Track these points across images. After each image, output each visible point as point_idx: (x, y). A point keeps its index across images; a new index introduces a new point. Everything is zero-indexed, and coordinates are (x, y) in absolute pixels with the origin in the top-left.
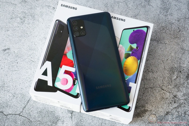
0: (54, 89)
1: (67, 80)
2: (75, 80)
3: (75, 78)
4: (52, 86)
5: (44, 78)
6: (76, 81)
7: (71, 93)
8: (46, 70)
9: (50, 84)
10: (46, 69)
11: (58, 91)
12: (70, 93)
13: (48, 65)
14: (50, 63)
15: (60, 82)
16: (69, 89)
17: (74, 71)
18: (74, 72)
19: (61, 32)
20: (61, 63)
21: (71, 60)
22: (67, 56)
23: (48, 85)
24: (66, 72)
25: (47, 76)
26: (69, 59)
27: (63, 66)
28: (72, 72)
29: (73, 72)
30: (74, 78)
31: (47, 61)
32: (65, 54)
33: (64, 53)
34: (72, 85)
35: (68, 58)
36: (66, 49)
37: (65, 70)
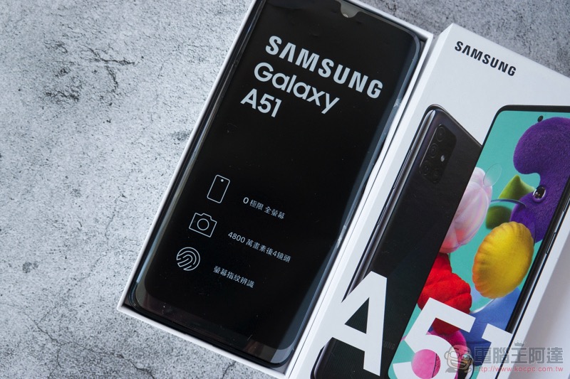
1: (437, 359)
4: (378, 374)
5: (352, 337)
8: (365, 307)
9: (372, 364)
10: (366, 305)
13: (375, 287)
14: (383, 280)
15: (409, 363)
18: (468, 330)
19: (443, 159)
20: (425, 290)
21: (464, 282)
22: (452, 265)
23: (365, 368)
24: (440, 328)
25: (365, 331)
26: (457, 277)
27: (431, 302)
29: (463, 332)
31: (372, 273)
32: (442, 254)
33: (441, 250)
35: (453, 272)
36: (451, 234)
37: (437, 320)
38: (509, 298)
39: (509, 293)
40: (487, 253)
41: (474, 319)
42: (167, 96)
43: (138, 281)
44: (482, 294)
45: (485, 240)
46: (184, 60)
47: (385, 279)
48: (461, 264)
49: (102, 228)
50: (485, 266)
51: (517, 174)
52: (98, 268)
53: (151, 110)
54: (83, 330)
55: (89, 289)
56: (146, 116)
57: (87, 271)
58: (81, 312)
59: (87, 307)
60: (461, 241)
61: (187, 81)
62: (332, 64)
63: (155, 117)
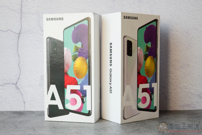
0: (66, 112)
1: (75, 99)
3: (82, 96)
4: (63, 109)
5: (53, 103)
6: (84, 98)
8: (53, 94)
9: (61, 107)
11: (70, 113)
12: (82, 112)
13: (53, 88)
15: (69, 103)
16: (79, 108)
19: (55, 49)
20: (65, 84)
21: (73, 78)
23: (59, 109)
24: (73, 92)
25: (55, 100)
27: (68, 86)
28: (77, 90)
29: (79, 90)
31: (51, 85)
33: (65, 72)
34: (82, 103)
35: (70, 76)
36: (65, 67)
37: (71, 90)
39: (85, 76)
40: (76, 68)
41: (80, 86)
44: (79, 79)
45: (74, 65)
47: (55, 85)
48: (71, 73)
51: (75, 44)
60: (68, 68)
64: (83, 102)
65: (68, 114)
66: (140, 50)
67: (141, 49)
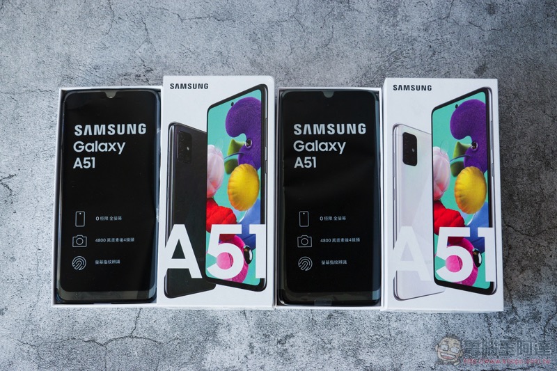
1: (230, 255)
2: (246, 250)
4: (201, 277)
5: (178, 264)
7: (246, 281)
8: (179, 246)
9: (196, 273)
10: (179, 243)
12: (244, 282)
14: (182, 227)
15: (216, 264)
16: (239, 275)
17: (240, 232)
19: (188, 149)
20: (208, 221)
21: (227, 208)
22: (217, 202)
23: (192, 277)
24: (224, 238)
25: (184, 258)
26: (222, 207)
27: (214, 227)
28: (234, 235)
29: (238, 235)
30: (245, 247)
31: (175, 225)
32: (209, 199)
33: (208, 197)
34: (245, 264)
35: (219, 205)
36: (209, 186)
38: (255, 206)
39: (254, 203)
40: (233, 188)
41: (241, 225)
42: (41, 184)
43: (58, 287)
44: (240, 210)
45: (230, 181)
46: (42, 161)
47: (183, 226)
48: (222, 199)
49: (34, 272)
50: (235, 195)
51: (232, 138)
52: (41, 296)
53: (36, 196)
54: (47, 333)
55: (41, 309)
56: (34, 200)
57: (36, 299)
58: (42, 324)
59: (44, 320)
60: (216, 187)
61: (49, 172)
62: (114, 126)
63: (39, 199)
64: (247, 260)
65: (213, 287)
66: (440, 153)
67: (443, 152)
